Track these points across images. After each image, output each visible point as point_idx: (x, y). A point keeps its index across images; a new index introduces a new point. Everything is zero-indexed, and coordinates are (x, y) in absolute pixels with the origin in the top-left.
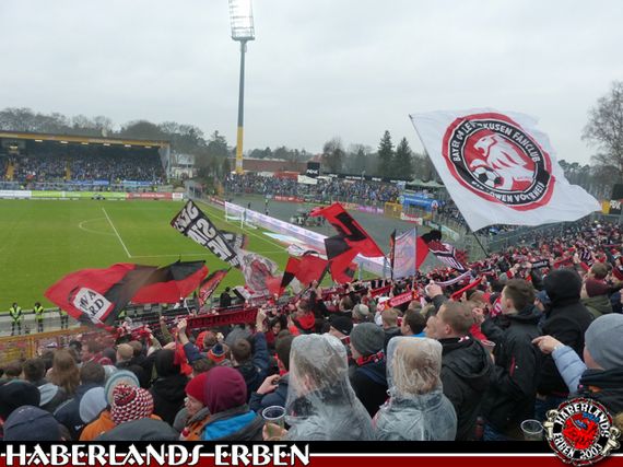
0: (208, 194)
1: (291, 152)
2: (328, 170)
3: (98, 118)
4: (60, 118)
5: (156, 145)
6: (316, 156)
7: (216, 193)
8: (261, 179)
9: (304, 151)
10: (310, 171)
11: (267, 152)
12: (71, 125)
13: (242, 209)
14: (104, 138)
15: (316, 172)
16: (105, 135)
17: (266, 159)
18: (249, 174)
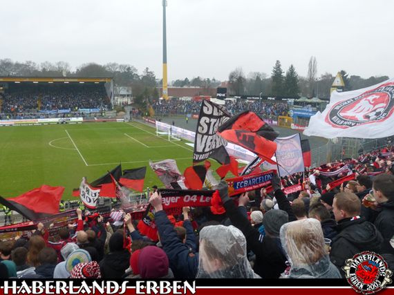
0: (142, 115)
1: (204, 81)
2: (233, 93)
3: (60, 63)
4: (32, 65)
5: (102, 80)
6: (224, 83)
7: (149, 115)
8: (182, 102)
9: (214, 80)
10: (220, 95)
11: (186, 82)
12: (40, 69)
13: (169, 126)
14: (64, 78)
15: (224, 95)
16: (65, 75)
17: (185, 87)
18: (173, 99)
